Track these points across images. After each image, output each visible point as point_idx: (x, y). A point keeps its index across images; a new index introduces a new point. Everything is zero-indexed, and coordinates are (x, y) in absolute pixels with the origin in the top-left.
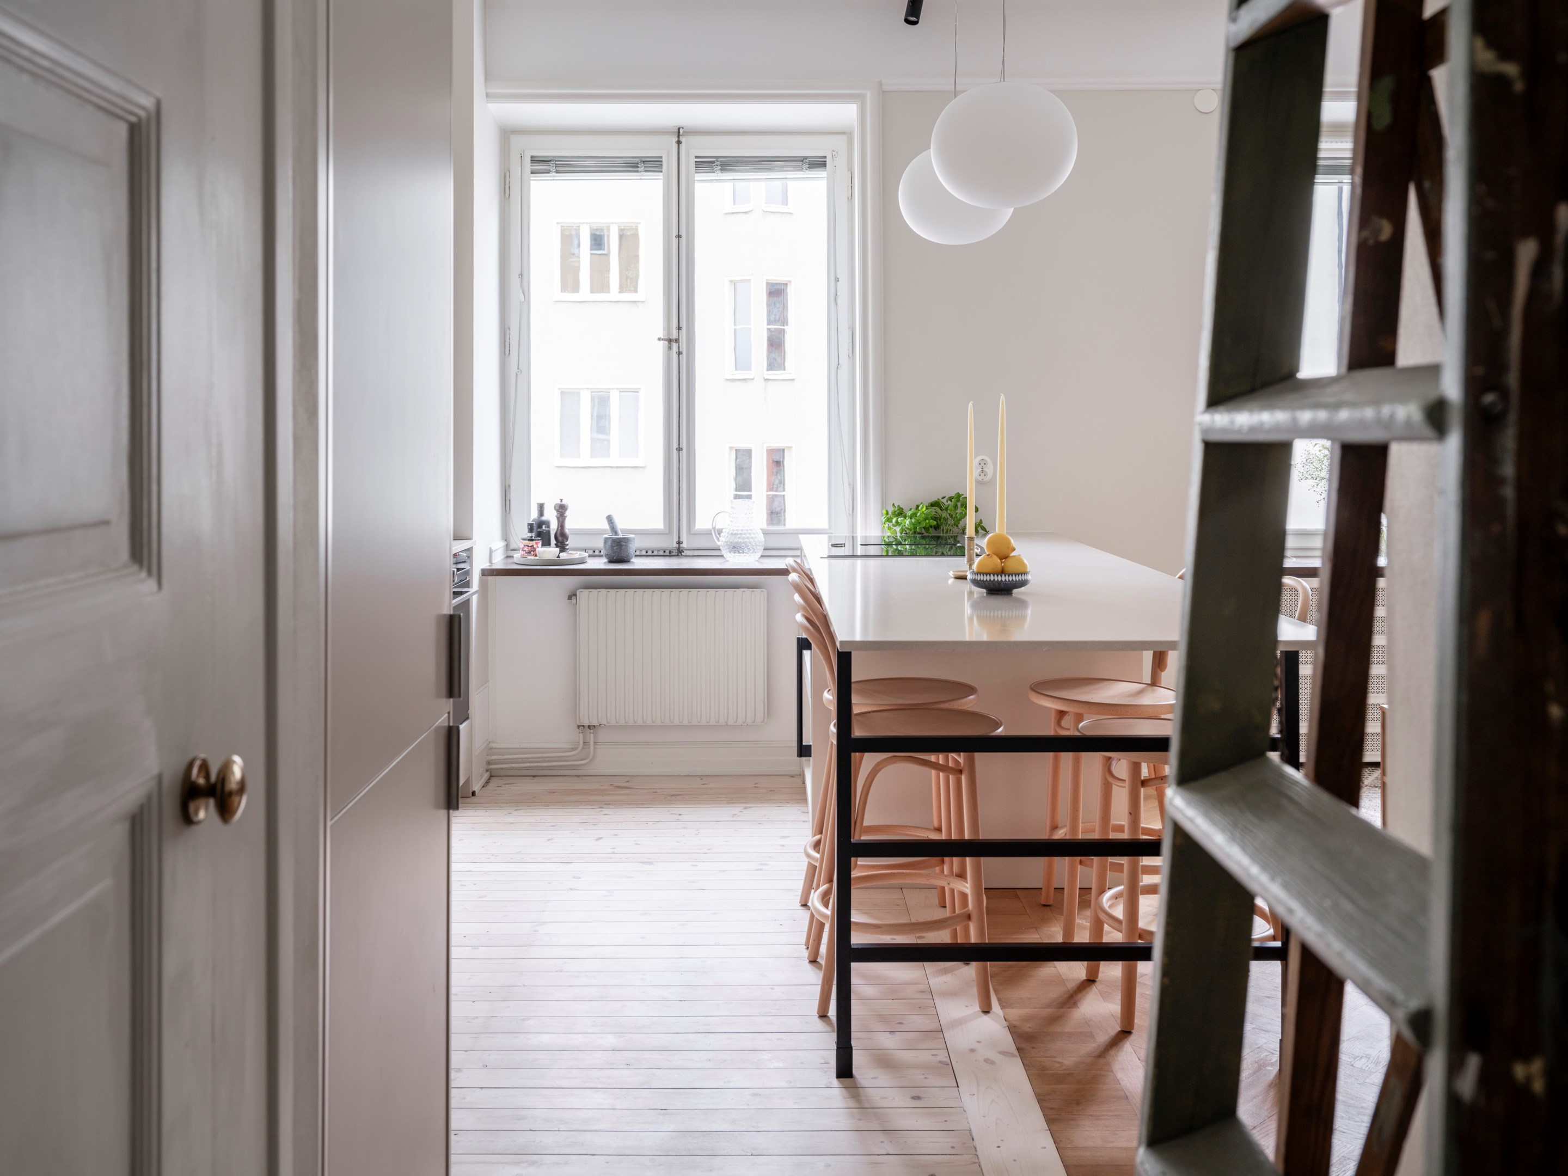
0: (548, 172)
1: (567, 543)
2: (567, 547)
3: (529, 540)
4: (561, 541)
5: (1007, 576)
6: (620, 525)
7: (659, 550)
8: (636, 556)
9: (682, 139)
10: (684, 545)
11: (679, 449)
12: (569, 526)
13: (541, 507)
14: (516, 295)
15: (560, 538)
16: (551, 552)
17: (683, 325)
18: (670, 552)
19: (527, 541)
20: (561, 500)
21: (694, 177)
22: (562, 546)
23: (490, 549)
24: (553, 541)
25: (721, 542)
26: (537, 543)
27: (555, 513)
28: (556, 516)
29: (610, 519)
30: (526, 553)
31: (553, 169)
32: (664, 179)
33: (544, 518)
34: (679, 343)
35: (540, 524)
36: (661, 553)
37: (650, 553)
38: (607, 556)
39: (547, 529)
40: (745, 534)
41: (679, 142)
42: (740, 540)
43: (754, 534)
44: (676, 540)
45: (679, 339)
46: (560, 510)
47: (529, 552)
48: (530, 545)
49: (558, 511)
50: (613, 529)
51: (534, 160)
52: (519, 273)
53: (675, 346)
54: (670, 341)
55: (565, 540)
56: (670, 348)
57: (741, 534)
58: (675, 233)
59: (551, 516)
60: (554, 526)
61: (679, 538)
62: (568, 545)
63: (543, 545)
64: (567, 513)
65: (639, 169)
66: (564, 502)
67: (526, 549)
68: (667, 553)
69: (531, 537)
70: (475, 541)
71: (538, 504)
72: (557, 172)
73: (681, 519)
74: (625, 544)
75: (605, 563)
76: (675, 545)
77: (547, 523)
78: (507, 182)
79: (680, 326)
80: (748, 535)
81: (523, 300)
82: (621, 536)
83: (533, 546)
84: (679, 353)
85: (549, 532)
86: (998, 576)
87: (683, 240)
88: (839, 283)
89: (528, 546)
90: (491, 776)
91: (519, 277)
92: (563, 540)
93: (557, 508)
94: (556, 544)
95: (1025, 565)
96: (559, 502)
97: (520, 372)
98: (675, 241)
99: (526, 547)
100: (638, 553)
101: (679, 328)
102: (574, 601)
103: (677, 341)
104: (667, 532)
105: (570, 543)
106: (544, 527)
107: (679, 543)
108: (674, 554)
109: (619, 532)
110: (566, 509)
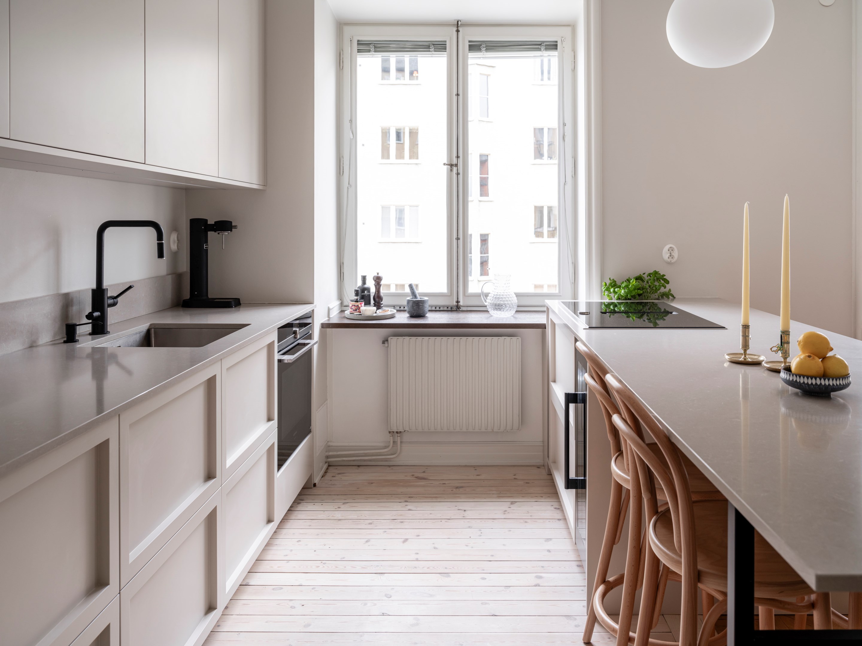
0: (369, 51)
1: (382, 303)
2: (382, 306)
3: (355, 301)
4: (378, 302)
5: (831, 380)
6: (418, 291)
7: (444, 306)
8: (429, 314)
9: (460, 29)
10: (461, 303)
11: (458, 239)
12: (383, 291)
13: (364, 278)
14: (347, 134)
15: (377, 300)
16: (369, 310)
17: (461, 154)
18: (451, 308)
19: (355, 302)
20: (378, 273)
21: (468, 55)
22: (378, 305)
23: (329, 307)
24: (372, 302)
25: (488, 302)
26: (361, 304)
27: (374, 282)
28: (374, 285)
29: (411, 286)
30: (353, 310)
31: (372, 49)
32: (447, 57)
33: (366, 286)
34: (458, 167)
35: (364, 289)
36: (446, 309)
37: (438, 309)
38: (409, 314)
39: (368, 294)
40: (505, 298)
41: (458, 31)
42: (502, 302)
43: (511, 298)
44: (455, 300)
45: (457, 164)
46: (377, 280)
47: (356, 310)
48: (356, 305)
49: (375, 281)
50: (414, 294)
51: (359, 43)
52: (350, 119)
53: (455, 169)
54: (451, 165)
55: (380, 301)
56: (451, 170)
57: (502, 298)
58: (455, 92)
59: (371, 284)
60: (373, 291)
61: (458, 299)
62: (382, 304)
63: (365, 304)
64: (382, 283)
65: (431, 50)
66: (380, 275)
67: (353, 308)
68: (449, 309)
69: (357, 299)
70: (316, 305)
71: (362, 276)
72: (375, 52)
73: (459, 286)
74: (422, 304)
75: (408, 319)
76: (455, 304)
77: (368, 290)
78: (341, 58)
79: (459, 156)
80: (507, 299)
81: (352, 138)
82: (419, 299)
83: (358, 305)
84: (458, 174)
85: (369, 296)
87: (461, 97)
88: (566, 127)
89: (355, 306)
90: (329, 466)
91: (350, 122)
92: (379, 301)
93: (375, 279)
94: (374, 304)
95: (846, 367)
96: (376, 275)
97: (350, 186)
98: (455, 98)
99: (354, 306)
100: (430, 311)
101: (458, 157)
102: (386, 345)
103: (456, 165)
104: (449, 294)
105: (384, 302)
106: (366, 292)
107: (458, 302)
108: (454, 309)
109: (418, 295)
110: (381, 280)
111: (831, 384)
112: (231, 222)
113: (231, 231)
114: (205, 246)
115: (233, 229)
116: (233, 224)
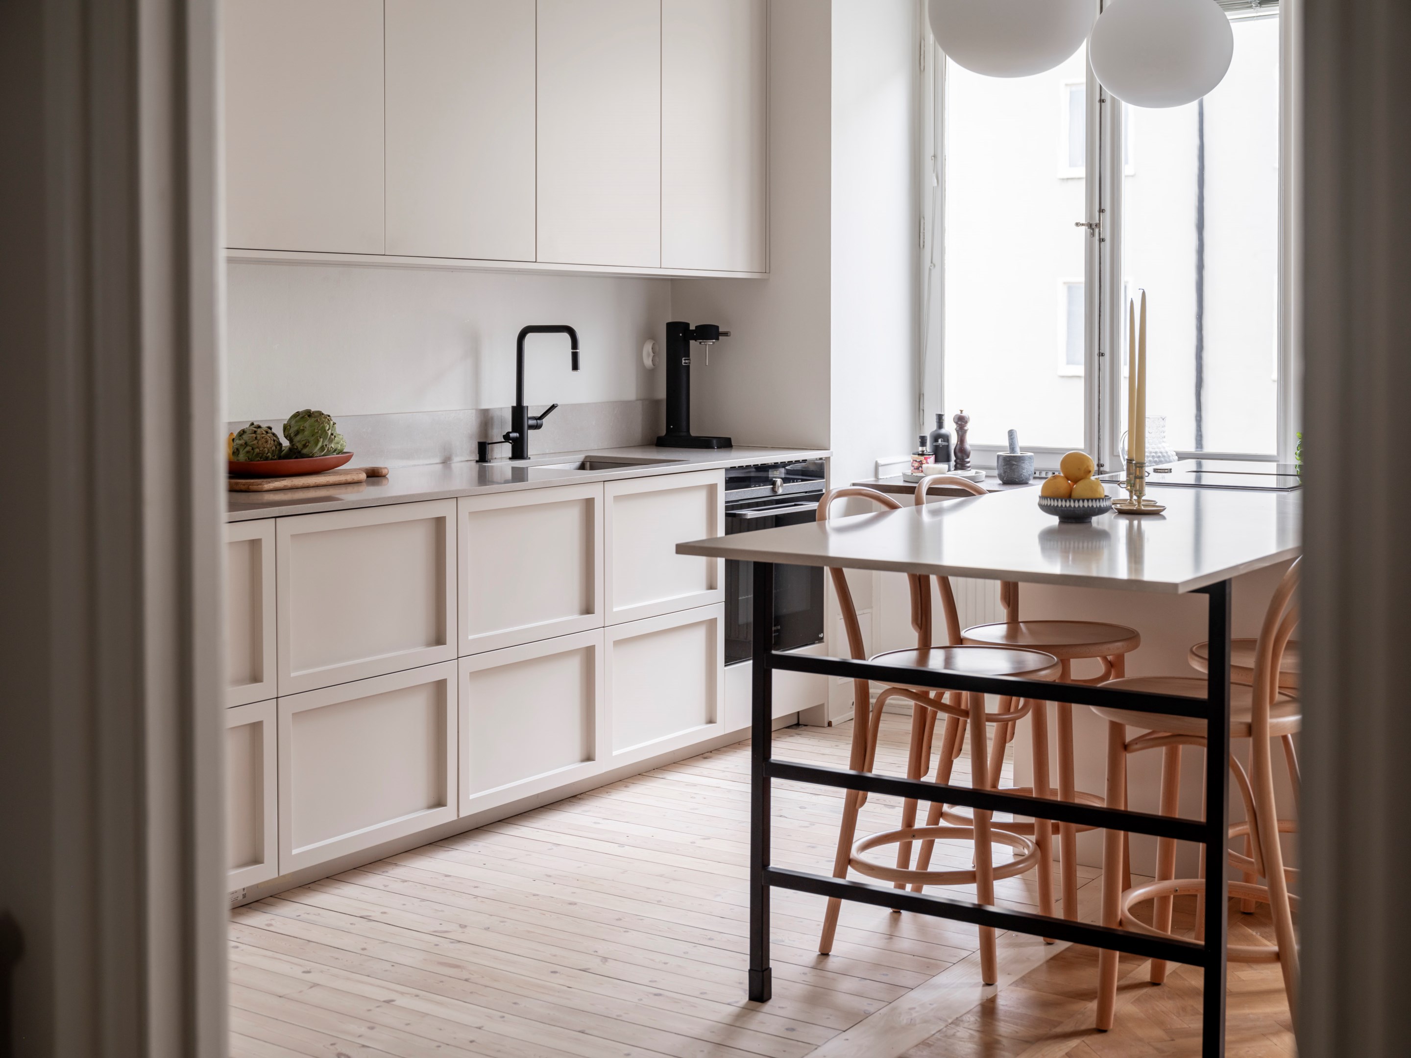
1: (968, 460)
2: (968, 465)
3: (919, 454)
4: (962, 460)
6: (1022, 441)
8: (1035, 478)
10: (1106, 467)
11: (1101, 354)
12: (971, 440)
13: (940, 418)
14: (930, 180)
15: (959, 455)
16: (935, 469)
17: (1106, 207)
19: (917, 456)
20: (961, 411)
22: (961, 464)
23: (876, 462)
24: (953, 458)
26: (926, 459)
27: (955, 426)
28: (956, 429)
29: (1011, 434)
30: (915, 469)
33: (943, 431)
34: (1100, 228)
35: (936, 437)
38: (1000, 477)
39: (946, 444)
45: (1101, 224)
46: (959, 423)
47: (918, 468)
48: (918, 461)
49: (957, 423)
50: (1012, 448)
52: (932, 154)
53: (1097, 232)
54: (1090, 226)
56: (1093, 234)
58: (1098, 98)
59: (950, 428)
60: (954, 441)
62: (969, 462)
63: (937, 461)
64: (969, 426)
66: (964, 414)
67: (916, 465)
69: (923, 451)
71: (937, 414)
73: (1101, 437)
75: (1000, 484)
77: (946, 438)
78: (921, 54)
79: (1103, 209)
81: (936, 184)
82: (1019, 454)
83: (921, 461)
84: (1101, 240)
85: (948, 447)
86: (1058, 501)
87: (1107, 105)
89: (916, 461)
91: (932, 159)
92: (963, 457)
93: (956, 420)
94: (955, 461)
96: (959, 413)
97: (933, 267)
98: (1098, 106)
99: (915, 462)
100: (1037, 475)
101: (1101, 211)
103: (1098, 225)
104: (1087, 451)
105: (972, 460)
106: (940, 441)
109: (1018, 449)
110: (966, 422)
111: (1060, 505)
112: (717, 327)
113: (717, 339)
114: (683, 361)
115: (720, 337)
116: (721, 330)
